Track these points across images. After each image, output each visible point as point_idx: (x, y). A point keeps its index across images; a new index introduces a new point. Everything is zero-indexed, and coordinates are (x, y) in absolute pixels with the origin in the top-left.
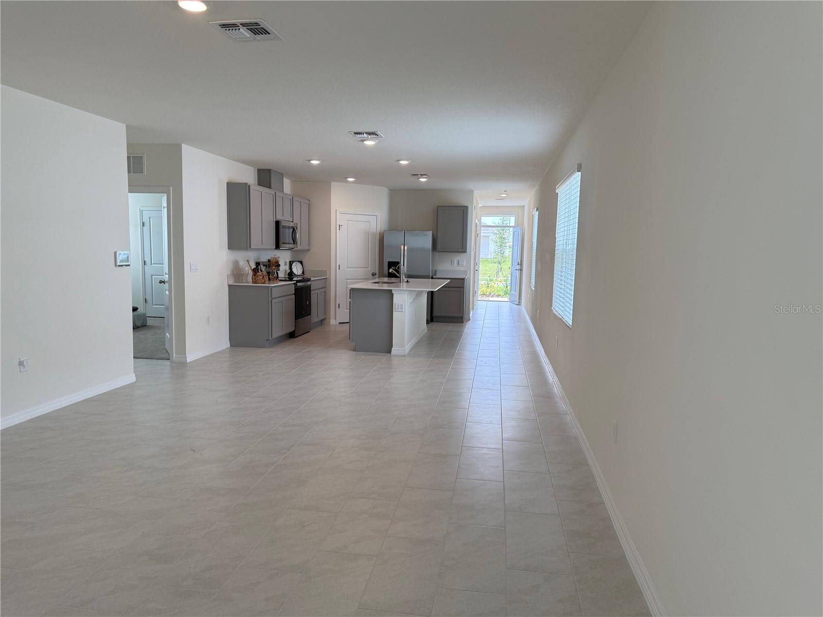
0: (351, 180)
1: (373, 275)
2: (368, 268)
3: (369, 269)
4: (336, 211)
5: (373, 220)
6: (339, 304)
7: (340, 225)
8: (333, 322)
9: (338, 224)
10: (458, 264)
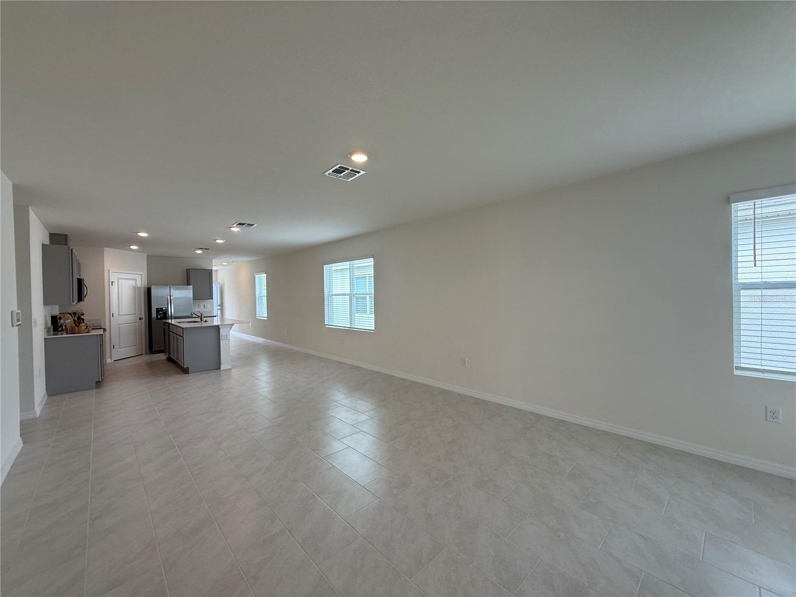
0: (134, 247)
1: (140, 319)
2: (135, 314)
3: (137, 315)
4: (109, 270)
5: (138, 278)
6: (114, 346)
7: (112, 282)
8: (109, 361)
9: (111, 281)
10: (204, 307)
